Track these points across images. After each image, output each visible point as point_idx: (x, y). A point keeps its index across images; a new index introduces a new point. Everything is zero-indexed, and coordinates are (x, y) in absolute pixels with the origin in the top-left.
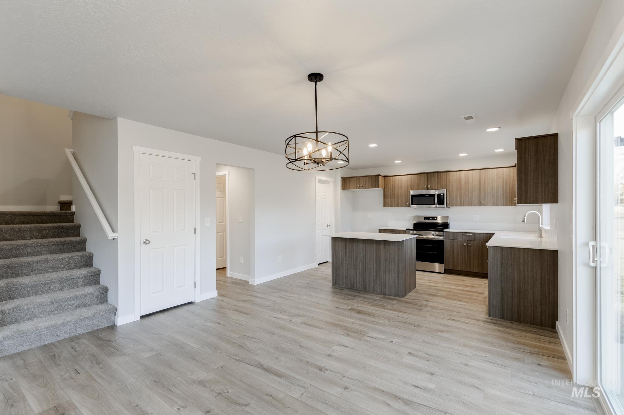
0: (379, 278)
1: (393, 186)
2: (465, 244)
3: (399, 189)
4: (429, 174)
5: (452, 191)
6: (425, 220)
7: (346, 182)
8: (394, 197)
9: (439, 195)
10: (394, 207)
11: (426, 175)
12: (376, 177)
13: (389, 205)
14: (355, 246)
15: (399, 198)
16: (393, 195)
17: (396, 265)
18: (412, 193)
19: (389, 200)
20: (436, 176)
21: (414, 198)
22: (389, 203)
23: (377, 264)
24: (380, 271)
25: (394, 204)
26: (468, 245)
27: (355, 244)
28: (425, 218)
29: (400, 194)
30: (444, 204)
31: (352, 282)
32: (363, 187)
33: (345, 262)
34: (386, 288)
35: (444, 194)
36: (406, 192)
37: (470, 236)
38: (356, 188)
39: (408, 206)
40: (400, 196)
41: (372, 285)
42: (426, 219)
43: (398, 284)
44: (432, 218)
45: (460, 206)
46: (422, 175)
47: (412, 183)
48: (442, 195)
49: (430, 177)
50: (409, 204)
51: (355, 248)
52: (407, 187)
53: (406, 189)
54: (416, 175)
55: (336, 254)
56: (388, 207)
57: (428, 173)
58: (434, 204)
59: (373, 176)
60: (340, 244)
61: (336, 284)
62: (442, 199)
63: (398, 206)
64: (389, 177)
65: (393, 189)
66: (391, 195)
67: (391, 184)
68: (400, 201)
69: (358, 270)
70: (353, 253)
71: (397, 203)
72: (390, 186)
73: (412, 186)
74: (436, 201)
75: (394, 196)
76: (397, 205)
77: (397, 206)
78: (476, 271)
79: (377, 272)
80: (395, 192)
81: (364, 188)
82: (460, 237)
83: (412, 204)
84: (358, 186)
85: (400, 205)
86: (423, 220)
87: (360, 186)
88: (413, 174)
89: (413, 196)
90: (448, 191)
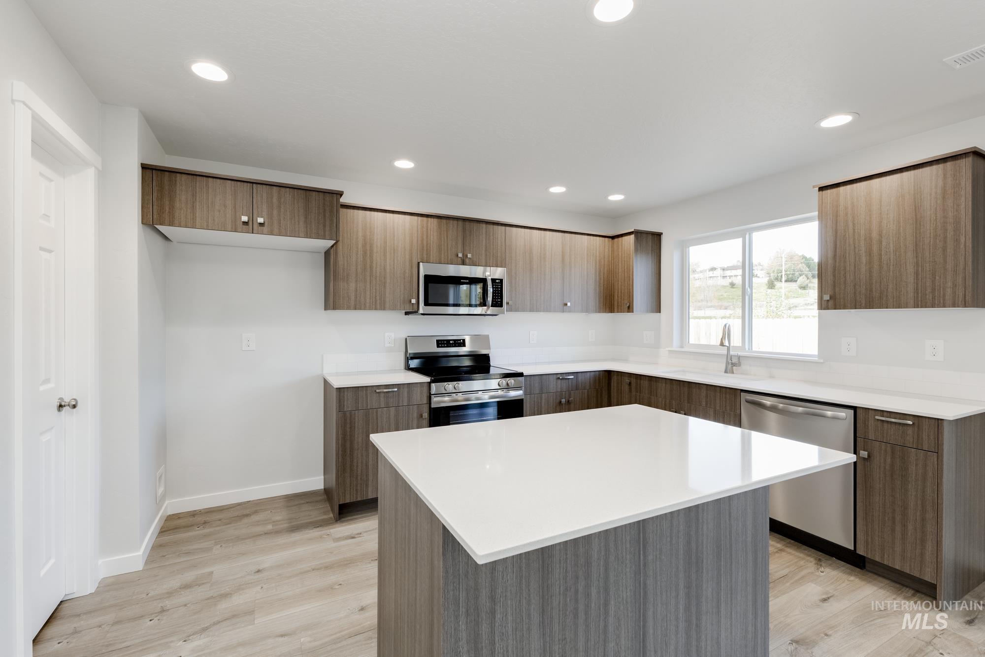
1: (365, 237)
2: (563, 401)
3: (385, 255)
4: (467, 224)
5: (516, 274)
6: (438, 346)
8: (368, 279)
9: (494, 281)
10: (370, 309)
11: (460, 223)
12: (328, 197)
13: (352, 303)
15: (385, 283)
16: (365, 269)
18: (426, 269)
19: (352, 285)
20: (484, 231)
21: (431, 286)
22: (353, 298)
25: (368, 300)
26: (567, 402)
28: (438, 341)
29: (388, 271)
30: (502, 306)
32: (265, 229)
35: (501, 280)
36: (407, 264)
37: (570, 380)
38: (229, 227)
39: (413, 308)
40: (388, 275)
42: (441, 343)
44: (455, 340)
45: (530, 311)
46: (451, 222)
47: (425, 243)
48: (497, 281)
49: (470, 232)
50: (416, 303)
52: (411, 251)
53: (407, 257)
54: (435, 221)
56: (349, 308)
57: (464, 220)
58: (483, 304)
59: (288, 193)
62: (498, 293)
64: (352, 211)
65: (365, 252)
66: (359, 270)
67: (360, 234)
68: (388, 290)
71: (378, 298)
72: (357, 238)
73: (425, 248)
74: (490, 299)
75: (368, 274)
77: (378, 307)
80: (372, 262)
81: (271, 233)
82: (553, 386)
83: (427, 304)
84: (245, 218)
85: (387, 305)
86: (433, 348)
87: (252, 219)
88: (427, 216)
89: (429, 279)
90: (509, 273)
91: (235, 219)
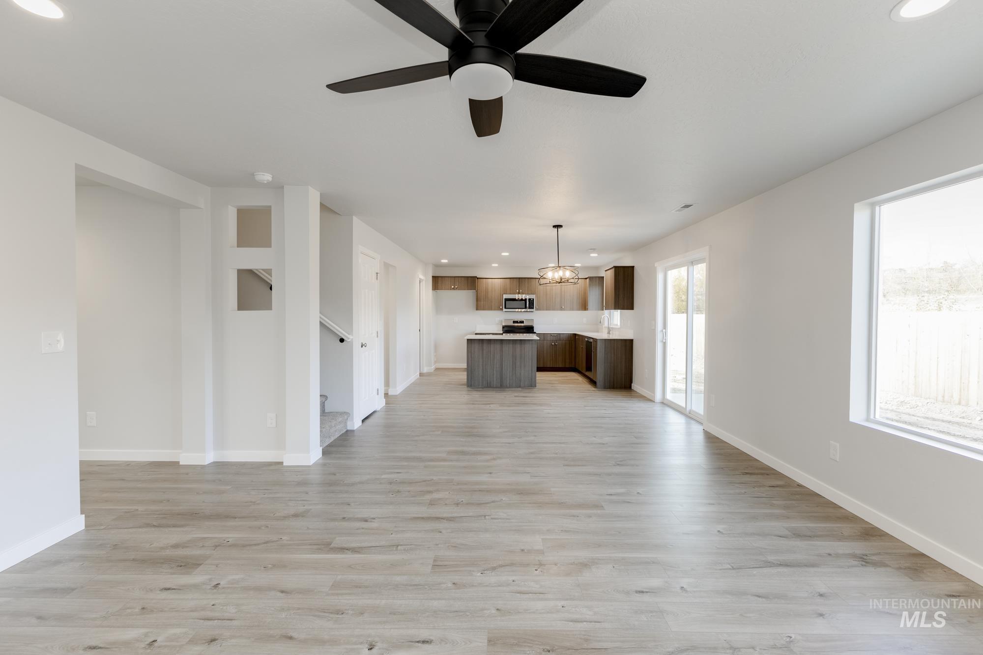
0: (515, 373)
1: (486, 287)
2: (553, 344)
3: (492, 292)
4: (520, 280)
5: (540, 296)
7: (438, 282)
8: (486, 300)
9: (530, 299)
10: (487, 310)
12: (473, 278)
13: (482, 308)
14: (492, 347)
15: (492, 301)
17: (530, 361)
18: (505, 296)
19: (482, 303)
20: (527, 281)
21: (507, 302)
22: (481, 306)
23: (513, 362)
24: (515, 367)
25: (486, 307)
26: (555, 345)
27: (492, 345)
30: (533, 308)
31: (489, 381)
32: (458, 289)
33: (481, 363)
34: (521, 382)
35: (533, 299)
36: (499, 294)
37: (557, 336)
38: (450, 289)
39: (502, 309)
40: (493, 298)
41: (508, 383)
42: (514, 322)
43: (532, 376)
44: (519, 321)
46: (515, 280)
47: (505, 287)
49: (522, 282)
50: (502, 308)
51: (492, 349)
52: (501, 290)
53: (500, 292)
54: (509, 280)
55: (471, 357)
56: (481, 310)
57: (519, 278)
58: (526, 308)
59: (463, 278)
60: (476, 347)
61: (471, 386)
62: (532, 304)
63: (492, 310)
64: (482, 279)
65: (485, 291)
66: (484, 298)
68: (492, 304)
69: (495, 369)
70: (490, 353)
71: (490, 306)
72: (483, 287)
73: (505, 289)
74: (528, 306)
75: (487, 298)
76: (490, 309)
78: (561, 366)
79: (513, 369)
80: (487, 295)
82: (549, 338)
83: (505, 308)
84: (453, 287)
85: (493, 309)
86: (512, 324)
87: (454, 287)
88: (510, 278)
89: (506, 300)
90: (537, 297)
91: (451, 287)
